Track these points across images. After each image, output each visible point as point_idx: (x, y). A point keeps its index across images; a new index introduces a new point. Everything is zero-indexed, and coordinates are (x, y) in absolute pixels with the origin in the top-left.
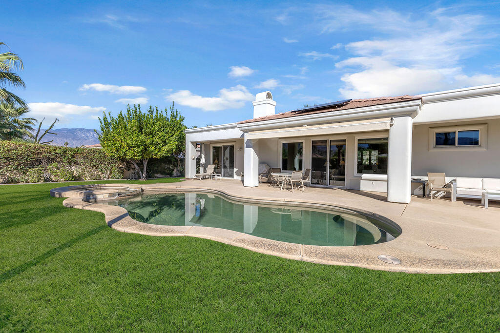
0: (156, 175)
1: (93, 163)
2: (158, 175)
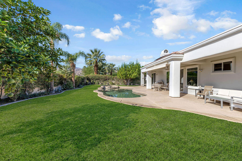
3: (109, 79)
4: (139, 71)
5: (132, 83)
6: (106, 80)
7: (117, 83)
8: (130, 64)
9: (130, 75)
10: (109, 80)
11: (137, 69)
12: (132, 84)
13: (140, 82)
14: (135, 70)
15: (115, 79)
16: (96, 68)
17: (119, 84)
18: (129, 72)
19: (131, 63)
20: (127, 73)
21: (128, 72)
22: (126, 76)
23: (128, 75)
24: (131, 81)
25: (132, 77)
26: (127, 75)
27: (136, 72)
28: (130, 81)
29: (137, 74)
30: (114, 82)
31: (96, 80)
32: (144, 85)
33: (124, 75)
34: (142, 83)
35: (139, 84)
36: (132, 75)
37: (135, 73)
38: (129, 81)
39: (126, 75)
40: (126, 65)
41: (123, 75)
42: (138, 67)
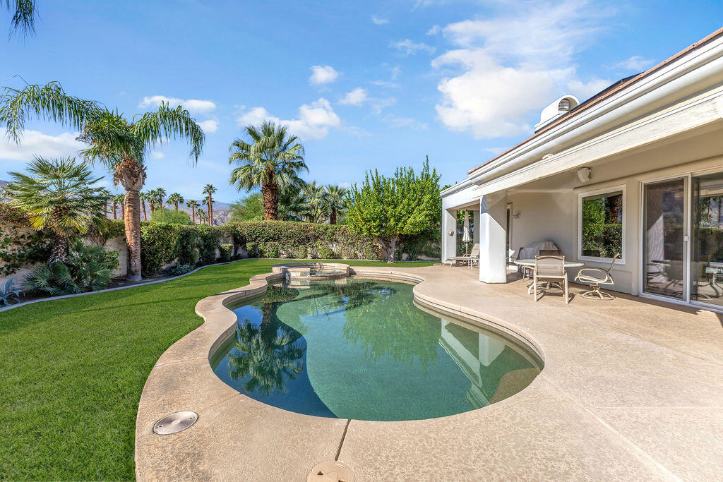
0: (419, 257)
1: (350, 241)
2: (423, 257)
3: (316, 238)
4: (436, 203)
5: (405, 251)
6: (304, 239)
7: (349, 254)
8: (396, 175)
9: (398, 220)
10: (319, 242)
11: (426, 198)
12: (405, 256)
13: (439, 250)
14: (420, 200)
15: (340, 238)
16: (269, 196)
17: (356, 255)
18: (395, 207)
19: (401, 174)
20: (387, 212)
21: (390, 209)
22: (384, 224)
23: (392, 222)
24: (402, 246)
25: (408, 229)
26: (387, 219)
27: (421, 207)
28: (397, 244)
29: (426, 216)
30: (335, 248)
31: (266, 241)
32: (454, 262)
33: (375, 221)
34: (447, 255)
35: (436, 256)
36: (409, 221)
37: (420, 211)
38: (393, 245)
39: (382, 221)
40: (382, 180)
41: (370, 221)
42: (431, 189)
